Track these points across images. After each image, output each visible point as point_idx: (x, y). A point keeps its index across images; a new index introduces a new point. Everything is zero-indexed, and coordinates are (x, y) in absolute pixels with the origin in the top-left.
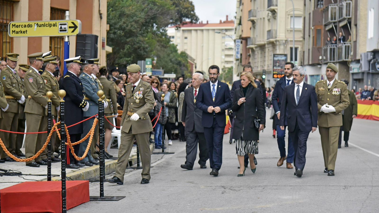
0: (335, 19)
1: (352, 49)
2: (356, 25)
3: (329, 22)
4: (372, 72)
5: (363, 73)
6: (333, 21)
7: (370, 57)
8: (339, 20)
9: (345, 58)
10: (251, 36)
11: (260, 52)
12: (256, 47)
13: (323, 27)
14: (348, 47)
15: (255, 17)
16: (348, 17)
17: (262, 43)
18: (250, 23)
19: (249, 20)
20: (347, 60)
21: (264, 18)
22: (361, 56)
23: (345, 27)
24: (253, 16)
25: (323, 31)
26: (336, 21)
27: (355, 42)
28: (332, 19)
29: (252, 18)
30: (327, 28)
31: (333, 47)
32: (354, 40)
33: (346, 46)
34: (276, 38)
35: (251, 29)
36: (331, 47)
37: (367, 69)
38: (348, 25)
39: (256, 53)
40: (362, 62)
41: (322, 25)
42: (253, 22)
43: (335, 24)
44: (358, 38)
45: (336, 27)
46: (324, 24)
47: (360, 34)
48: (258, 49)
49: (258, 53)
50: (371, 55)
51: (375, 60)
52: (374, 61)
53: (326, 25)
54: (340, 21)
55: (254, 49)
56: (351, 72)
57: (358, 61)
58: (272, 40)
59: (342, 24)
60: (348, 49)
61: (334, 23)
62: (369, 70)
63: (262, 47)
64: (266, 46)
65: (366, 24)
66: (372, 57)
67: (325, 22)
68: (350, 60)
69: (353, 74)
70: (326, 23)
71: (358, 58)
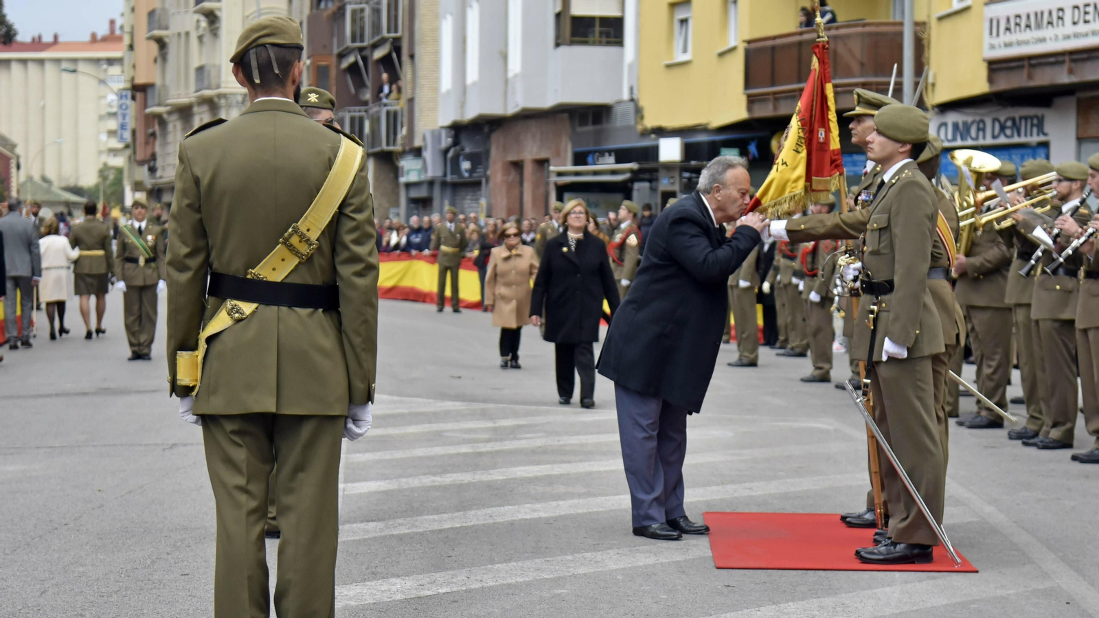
0: (362, 41)
1: (405, 120)
2: (412, 57)
3: (347, 48)
4: (452, 178)
5: (431, 183)
6: (358, 44)
7: (446, 141)
8: (372, 42)
9: (388, 144)
10: (158, 82)
11: (179, 125)
12: (170, 113)
13: (334, 60)
14: (395, 114)
15: (166, 28)
16: (393, 35)
17: (184, 100)
18: (154, 47)
19: (149, 39)
20: (391, 148)
21: (187, 34)
22: (424, 139)
23: (386, 62)
24: (160, 28)
25: (333, 73)
26: (365, 44)
27: (411, 101)
28: (354, 40)
29: (157, 33)
30: (345, 64)
31: (357, 114)
32: (409, 96)
33: (388, 113)
34: (218, 87)
35: (155, 61)
36: (353, 114)
37: (439, 173)
38: (394, 55)
39: (170, 127)
40: (427, 154)
41: (331, 54)
42: (161, 43)
43: (364, 53)
44: (418, 90)
45: (365, 59)
46: (336, 51)
47: (422, 81)
48: (174, 117)
49: (175, 125)
50: (447, 137)
51: (458, 148)
52: (455, 151)
53: (341, 56)
54: (375, 46)
55: (165, 116)
56: (403, 180)
57: (418, 152)
58: (207, 93)
59: (378, 54)
60: (393, 118)
61: (361, 49)
62: (445, 175)
63: (184, 112)
64: (196, 109)
65: (437, 53)
66: (450, 140)
67: (338, 47)
68: (398, 148)
69: (408, 186)
70: (341, 49)
71: (418, 143)
